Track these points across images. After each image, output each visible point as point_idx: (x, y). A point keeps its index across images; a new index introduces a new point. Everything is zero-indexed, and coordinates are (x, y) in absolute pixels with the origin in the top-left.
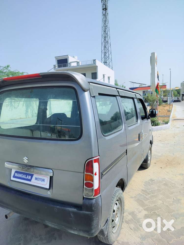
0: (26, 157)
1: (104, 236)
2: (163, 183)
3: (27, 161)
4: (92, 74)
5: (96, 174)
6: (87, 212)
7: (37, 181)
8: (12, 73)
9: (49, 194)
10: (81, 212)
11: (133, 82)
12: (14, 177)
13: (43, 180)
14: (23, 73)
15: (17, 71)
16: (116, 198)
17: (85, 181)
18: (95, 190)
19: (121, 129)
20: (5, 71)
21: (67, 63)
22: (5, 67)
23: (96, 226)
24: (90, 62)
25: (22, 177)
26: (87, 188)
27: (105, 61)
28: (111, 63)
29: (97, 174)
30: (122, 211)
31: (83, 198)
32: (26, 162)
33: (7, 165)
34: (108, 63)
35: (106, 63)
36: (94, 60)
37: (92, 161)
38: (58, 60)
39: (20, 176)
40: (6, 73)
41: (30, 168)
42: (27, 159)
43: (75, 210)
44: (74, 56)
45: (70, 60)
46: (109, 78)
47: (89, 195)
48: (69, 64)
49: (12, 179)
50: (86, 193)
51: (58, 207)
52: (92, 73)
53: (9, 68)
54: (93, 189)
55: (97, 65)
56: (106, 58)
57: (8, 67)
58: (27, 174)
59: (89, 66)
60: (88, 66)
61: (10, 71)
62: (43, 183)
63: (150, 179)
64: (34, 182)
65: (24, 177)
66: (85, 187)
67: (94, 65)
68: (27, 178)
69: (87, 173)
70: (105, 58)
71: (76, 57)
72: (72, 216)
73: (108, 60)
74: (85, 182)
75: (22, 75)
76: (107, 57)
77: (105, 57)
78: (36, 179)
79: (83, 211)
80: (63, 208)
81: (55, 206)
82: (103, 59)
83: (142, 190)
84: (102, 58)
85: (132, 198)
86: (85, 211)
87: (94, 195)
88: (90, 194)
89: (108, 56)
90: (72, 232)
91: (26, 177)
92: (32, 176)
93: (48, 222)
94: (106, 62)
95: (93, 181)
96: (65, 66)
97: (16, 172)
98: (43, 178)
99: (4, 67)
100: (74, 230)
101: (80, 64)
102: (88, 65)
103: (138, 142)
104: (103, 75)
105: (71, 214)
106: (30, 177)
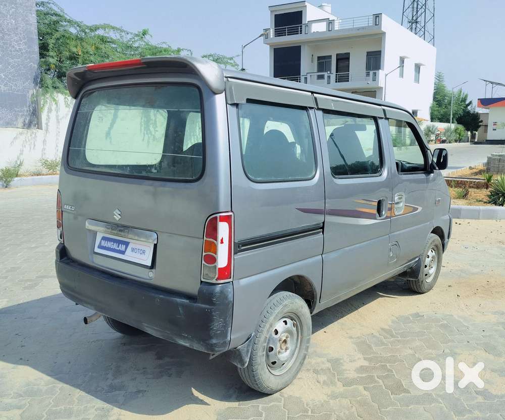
0: (117, 211)
1: (244, 365)
2: (441, 323)
3: (120, 217)
4: (367, 56)
5: (222, 242)
6: (204, 306)
7: (134, 254)
8: (155, 50)
9: (149, 276)
10: (196, 304)
11: (492, 83)
12: (100, 247)
13: (144, 252)
14: (179, 51)
15: (164, 46)
16: (281, 307)
17: (205, 252)
18: (219, 269)
19: (310, 177)
20: (136, 45)
21: (301, 23)
22: (137, 33)
23: (218, 332)
24: (365, 22)
25: (112, 247)
26: (207, 265)
27: (414, 18)
28: (429, 26)
29: (224, 241)
30: (303, 344)
31: (201, 282)
32: (118, 219)
33: (89, 225)
34: (423, 24)
35: (417, 22)
36: (377, 17)
37: (216, 217)
38: (275, 15)
39: (109, 244)
40: (140, 50)
41: (122, 229)
42: (120, 213)
43: (186, 301)
44: (323, 5)
45: (311, 13)
46: (418, 67)
47: (210, 277)
48: (307, 25)
49: (97, 250)
50: (204, 273)
51: (161, 296)
52: (367, 53)
53: (147, 37)
54: (215, 267)
55: (383, 29)
56: (417, 8)
57: (144, 33)
58: (119, 242)
59: (362, 32)
60: (358, 32)
61: (147, 44)
62: (142, 256)
63: (415, 312)
64: (129, 256)
65: (115, 246)
66: (203, 262)
67: (375, 30)
68: (120, 248)
69: (208, 239)
70: (413, 8)
71: (328, 8)
72: (181, 311)
73: (424, 14)
74: (204, 254)
75: (176, 56)
76: (419, 7)
77: (415, 6)
78: (133, 250)
79: (198, 303)
80: (168, 298)
81: (157, 296)
82: (409, 13)
83: (381, 328)
84: (406, 7)
85: (351, 338)
86: (202, 304)
87: (217, 276)
88: (211, 275)
89: (424, 3)
90: (182, 342)
91: (118, 247)
92: (127, 244)
93: (146, 325)
94: (416, 19)
95: (216, 253)
96: (295, 32)
97: (104, 238)
98: (143, 248)
99: (137, 35)
100: (184, 338)
101: (337, 27)
102: (358, 29)
103: (376, 219)
104: (401, 58)
105: (180, 309)
106: (122, 248)
